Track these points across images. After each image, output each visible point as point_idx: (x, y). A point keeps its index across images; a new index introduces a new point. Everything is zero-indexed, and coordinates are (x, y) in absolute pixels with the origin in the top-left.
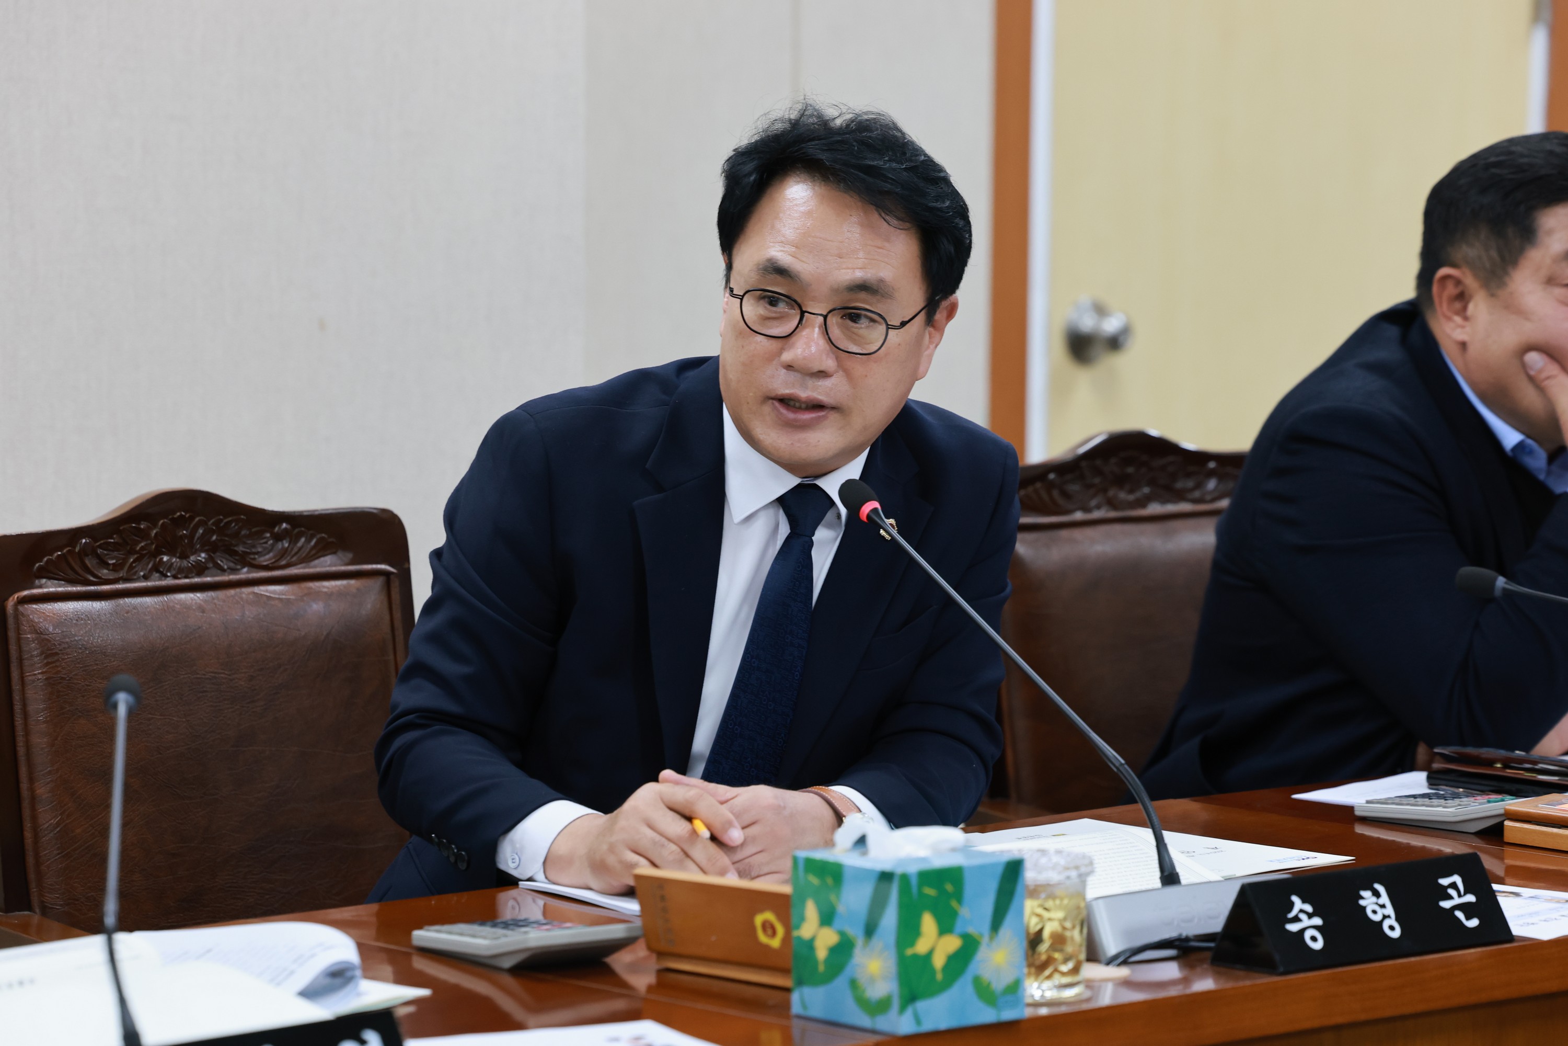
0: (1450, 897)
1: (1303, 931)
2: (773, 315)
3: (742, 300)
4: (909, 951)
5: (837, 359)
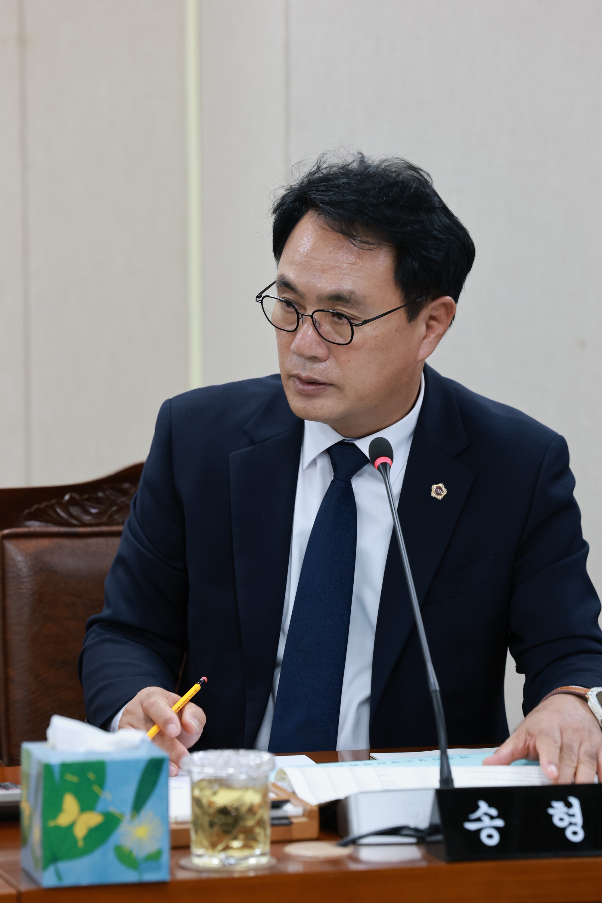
1: (482, 829)
4: (51, 824)
5: (329, 348)
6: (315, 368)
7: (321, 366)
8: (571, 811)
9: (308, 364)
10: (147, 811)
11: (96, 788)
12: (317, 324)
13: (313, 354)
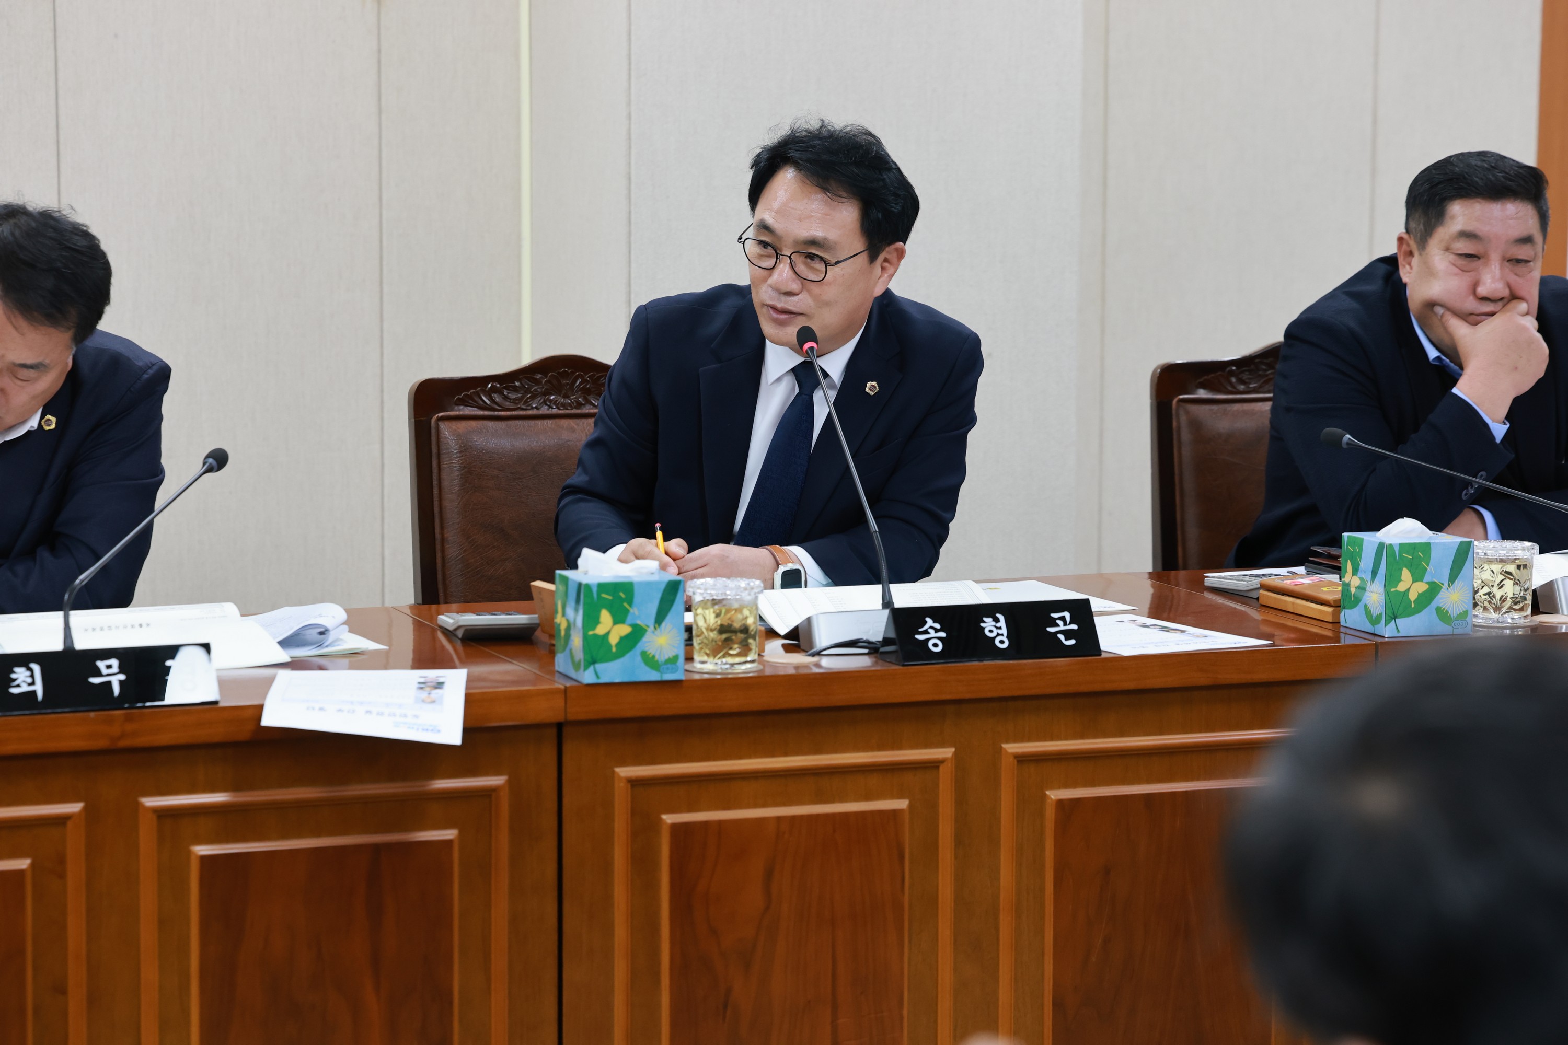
0: (1058, 625)
1: (929, 639)
2: (765, 254)
3: (744, 244)
4: (591, 633)
5: (802, 284)
6: (790, 300)
7: (795, 299)
8: (998, 625)
9: (783, 298)
10: (667, 624)
11: (626, 605)
12: (793, 263)
13: (789, 290)
